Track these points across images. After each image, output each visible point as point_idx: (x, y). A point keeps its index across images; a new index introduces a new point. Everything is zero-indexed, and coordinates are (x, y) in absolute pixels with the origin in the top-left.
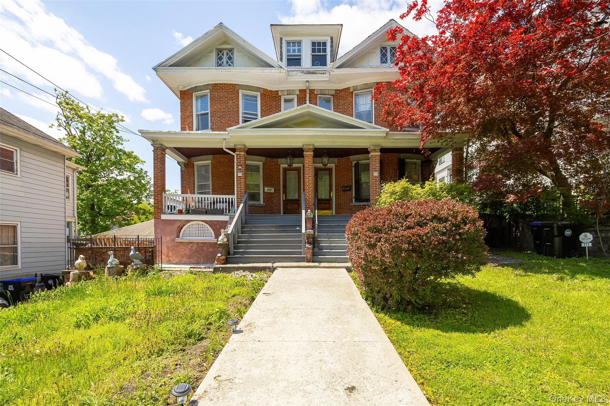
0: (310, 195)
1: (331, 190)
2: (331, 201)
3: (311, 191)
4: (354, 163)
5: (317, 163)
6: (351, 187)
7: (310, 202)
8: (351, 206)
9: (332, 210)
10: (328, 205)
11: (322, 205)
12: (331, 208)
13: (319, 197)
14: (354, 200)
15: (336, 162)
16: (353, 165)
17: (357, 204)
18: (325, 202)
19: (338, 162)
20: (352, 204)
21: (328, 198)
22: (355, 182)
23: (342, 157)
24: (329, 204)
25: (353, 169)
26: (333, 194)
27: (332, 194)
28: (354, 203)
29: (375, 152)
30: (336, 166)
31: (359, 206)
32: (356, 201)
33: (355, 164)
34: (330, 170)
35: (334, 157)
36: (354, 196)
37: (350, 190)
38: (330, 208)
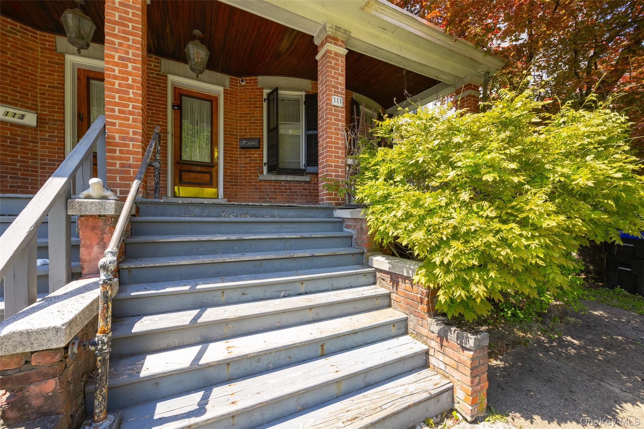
0: (129, 126)
1: (213, 143)
2: (214, 169)
3: (131, 113)
4: (266, 92)
5: (179, 75)
6: (260, 140)
7: (129, 152)
8: (261, 181)
9: (217, 187)
10: (207, 177)
11: (194, 175)
12: (214, 184)
13: (185, 157)
14: (265, 169)
15: (227, 83)
16: (265, 96)
17: (273, 177)
18: (199, 169)
19: (232, 85)
20: (261, 178)
21: (207, 160)
22: (269, 131)
23: (240, 76)
24: (210, 173)
25: (265, 104)
26: (220, 154)
27: (216, 154)
28: (265, 175)
29: (335, 44)
30: (225, 91)
31: (276, 181)
32: (270, 171)
33: (269, 95)
34: (212, 100)
35: (222, 71)
36: (265, 160)
37: (259, 147)
38: (212, 183)
